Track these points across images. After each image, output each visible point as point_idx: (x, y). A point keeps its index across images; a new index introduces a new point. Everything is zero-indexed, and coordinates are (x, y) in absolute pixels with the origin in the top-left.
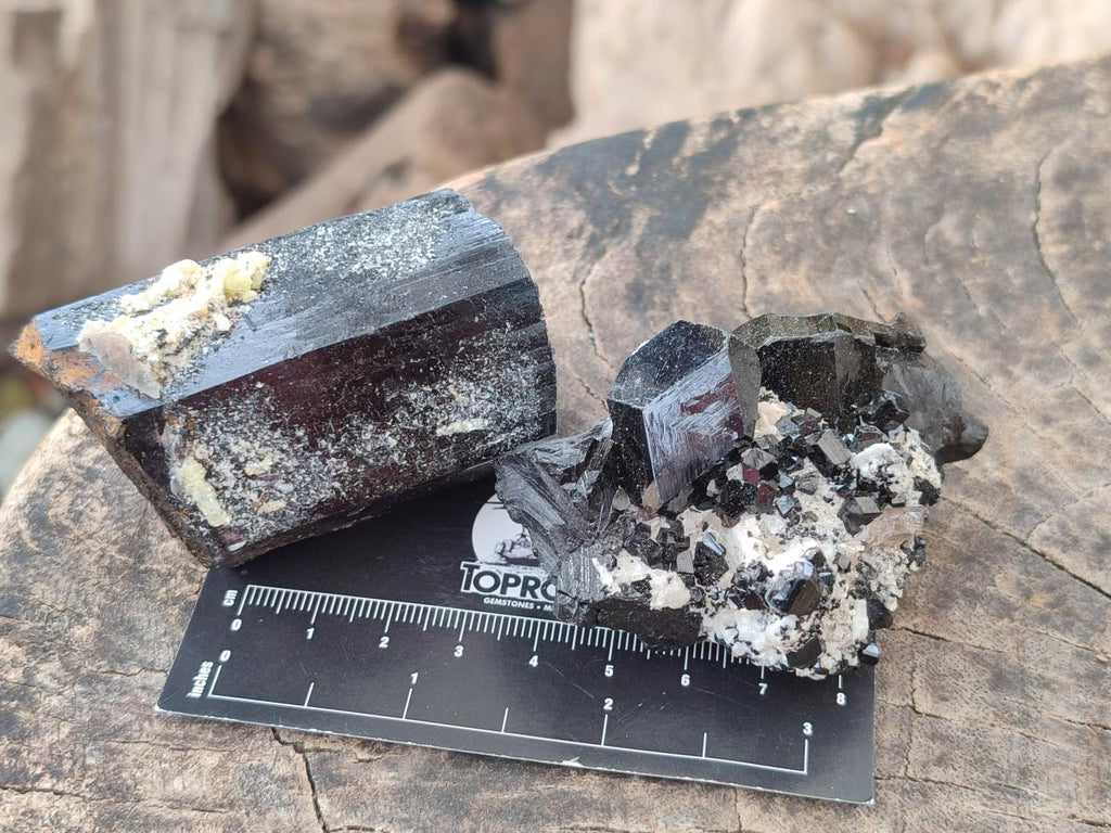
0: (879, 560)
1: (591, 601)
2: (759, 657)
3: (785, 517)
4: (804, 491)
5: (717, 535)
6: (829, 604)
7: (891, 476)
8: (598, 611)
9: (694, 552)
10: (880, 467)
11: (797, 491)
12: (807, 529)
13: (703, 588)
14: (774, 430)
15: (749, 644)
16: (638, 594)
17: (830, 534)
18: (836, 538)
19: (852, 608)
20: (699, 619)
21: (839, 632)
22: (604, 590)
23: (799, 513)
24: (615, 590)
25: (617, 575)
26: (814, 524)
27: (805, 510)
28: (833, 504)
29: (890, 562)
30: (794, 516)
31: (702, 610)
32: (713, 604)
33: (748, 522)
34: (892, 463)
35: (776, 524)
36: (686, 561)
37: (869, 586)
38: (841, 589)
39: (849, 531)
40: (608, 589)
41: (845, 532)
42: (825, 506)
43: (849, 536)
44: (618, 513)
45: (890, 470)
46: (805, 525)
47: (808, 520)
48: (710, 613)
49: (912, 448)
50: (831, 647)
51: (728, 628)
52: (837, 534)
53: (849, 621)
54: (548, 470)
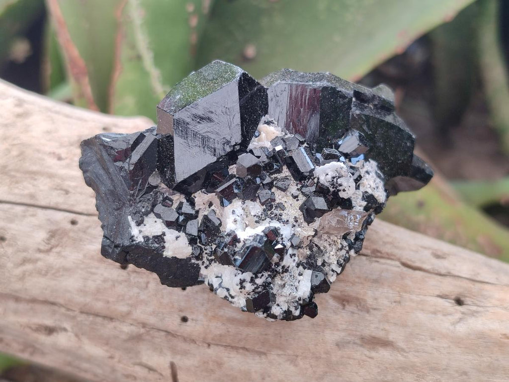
0: (326, 244)
1: (121, 245)
2: (233, 300)
3: (263, 204)
4: (279, 188)
5: (218, 212)
6: (280, 269)
7: (340, 185)
8: (128, 253)
9: (200, 222)
10: (334, 178)
11: (274, 188)
12: (276, 215)
13: (203, 247)
14: (268, 145)
15: (228, 290)
16: (157, 245)
17: (292, 220)
18: (295, 223)
19: (300, 274)
20: (198, 268)
21: (287, 291)
22: (132, 238)
23: (273, 203)
24: (140, 239)
25: (142, 229)
26: (282, 212)
27: (277, 201)
28: (297, 200)
29: (334, 247)
30: (269, 204)
31: (200, 262)
32: (208, 260)
33: (237, 204)
34: (342, 176)
35: (256, 208)
36: (193, 227)
37: (316, 261)
38: (291, 260)
39: (305, 220)
40: (135, 238)
41: (302, 220)
42: (291, 200)
43: (306, 224)
44: (151, 188)
45: (339, 181)
46: (275, 212)
47: (279, 209)
48: (205, 265)
49: (367, 172)
50: (280, 300)
51: (217, 277)
52: (296, 221)
53: (296, 284)
54: (107, 151)
